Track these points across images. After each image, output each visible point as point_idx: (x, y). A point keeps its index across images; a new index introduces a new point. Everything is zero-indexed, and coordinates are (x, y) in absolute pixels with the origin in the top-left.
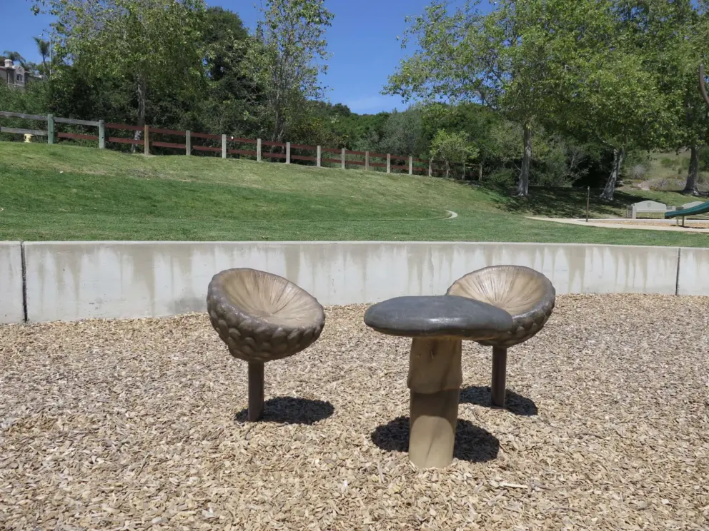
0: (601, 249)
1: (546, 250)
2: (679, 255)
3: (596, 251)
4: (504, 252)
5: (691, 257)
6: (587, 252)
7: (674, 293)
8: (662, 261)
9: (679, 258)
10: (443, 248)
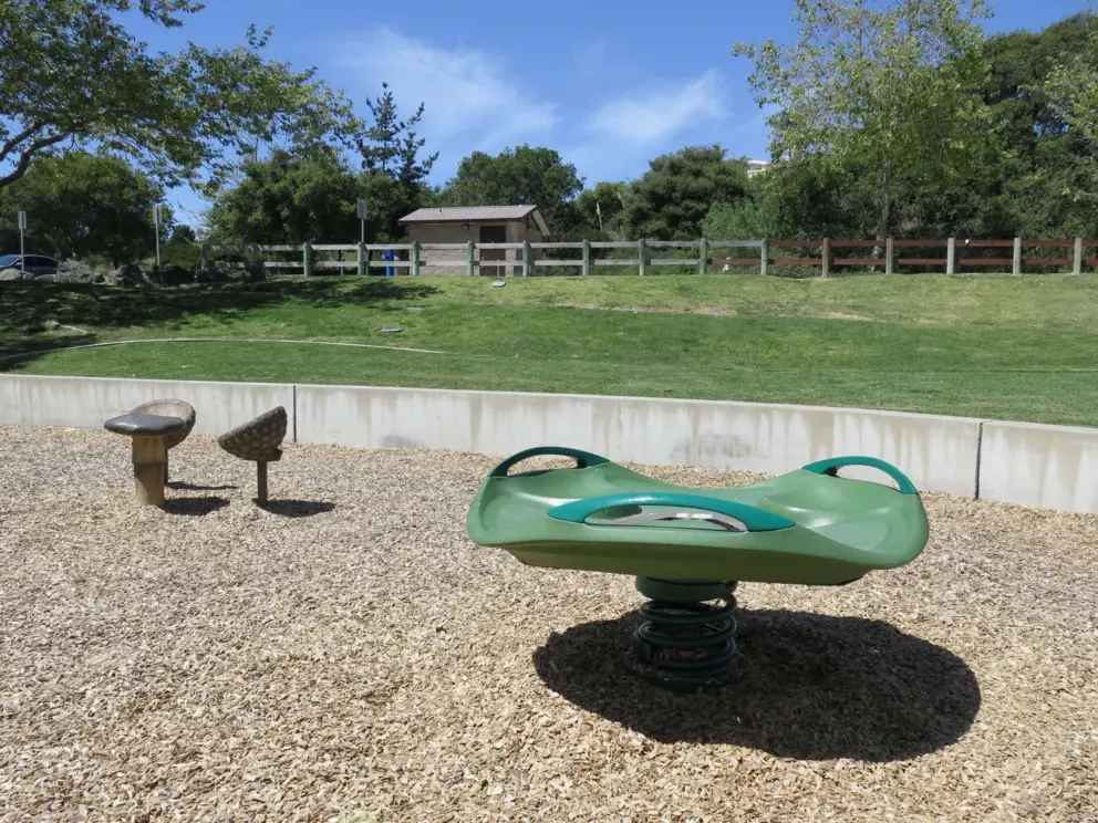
0: (857, 417)
1: (775, 414)
2: (981, 434)
3: (850, 421)
4: (717, 414)
5: (1000, 438)
6: (837, 420)
7: (973, 495)
8: (952, 442)
9: (980, 439)
10: (635, 405)
